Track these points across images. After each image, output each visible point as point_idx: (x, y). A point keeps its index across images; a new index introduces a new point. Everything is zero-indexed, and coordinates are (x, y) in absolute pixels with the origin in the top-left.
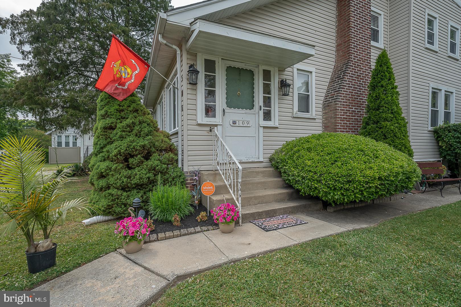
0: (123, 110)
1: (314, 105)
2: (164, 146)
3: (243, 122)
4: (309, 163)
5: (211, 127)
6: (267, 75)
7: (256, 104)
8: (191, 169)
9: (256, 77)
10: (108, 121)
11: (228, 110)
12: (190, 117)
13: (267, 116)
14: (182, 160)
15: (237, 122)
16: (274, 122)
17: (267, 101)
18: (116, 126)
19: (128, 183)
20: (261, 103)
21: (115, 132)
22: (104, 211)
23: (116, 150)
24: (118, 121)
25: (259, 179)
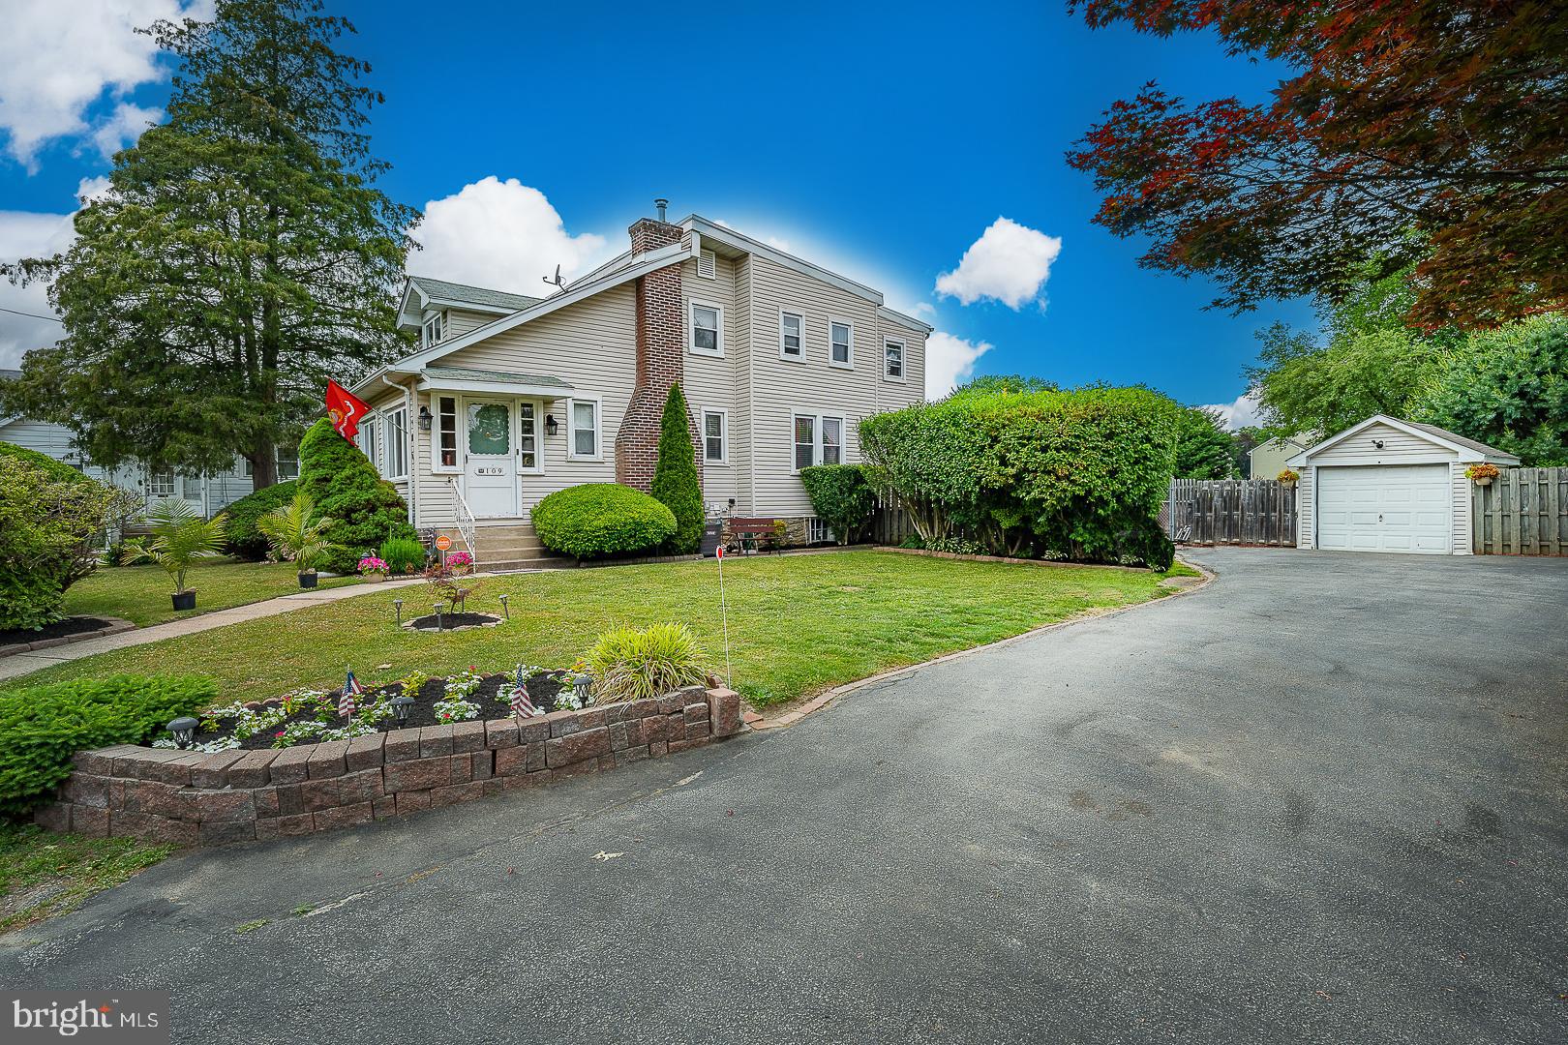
0: (338, 459)
1: (601, 444)
2: (390, 500)
3: (494, 470)
4: (550, 516)
5: (450, 477)
6: (527, 411)
7: (511, 446)
8: (425, 526)
9: (511, 414)
10: (322, 472)
11: (472, 456)
12: (422, 466)
13: (529, 460)
14: (414, 517)
15: (485, 471)
16: (539, 468)
17: (528, 442)
18: (332, 478)
19: (353, 538)
20: (519, 446)
21: (332, 484)
22: (328, 566)
23: (337, 505)
24: (334, 472)
25: (513, 536)
